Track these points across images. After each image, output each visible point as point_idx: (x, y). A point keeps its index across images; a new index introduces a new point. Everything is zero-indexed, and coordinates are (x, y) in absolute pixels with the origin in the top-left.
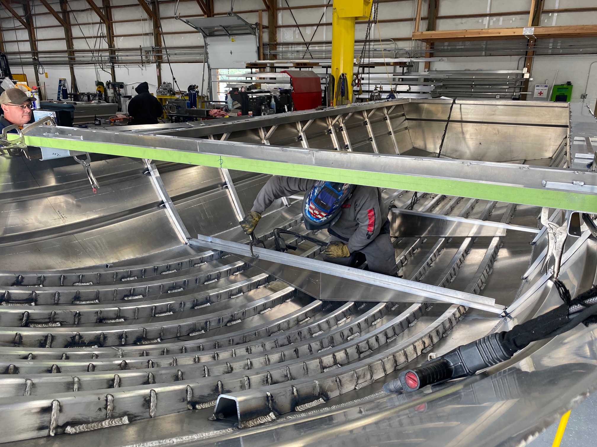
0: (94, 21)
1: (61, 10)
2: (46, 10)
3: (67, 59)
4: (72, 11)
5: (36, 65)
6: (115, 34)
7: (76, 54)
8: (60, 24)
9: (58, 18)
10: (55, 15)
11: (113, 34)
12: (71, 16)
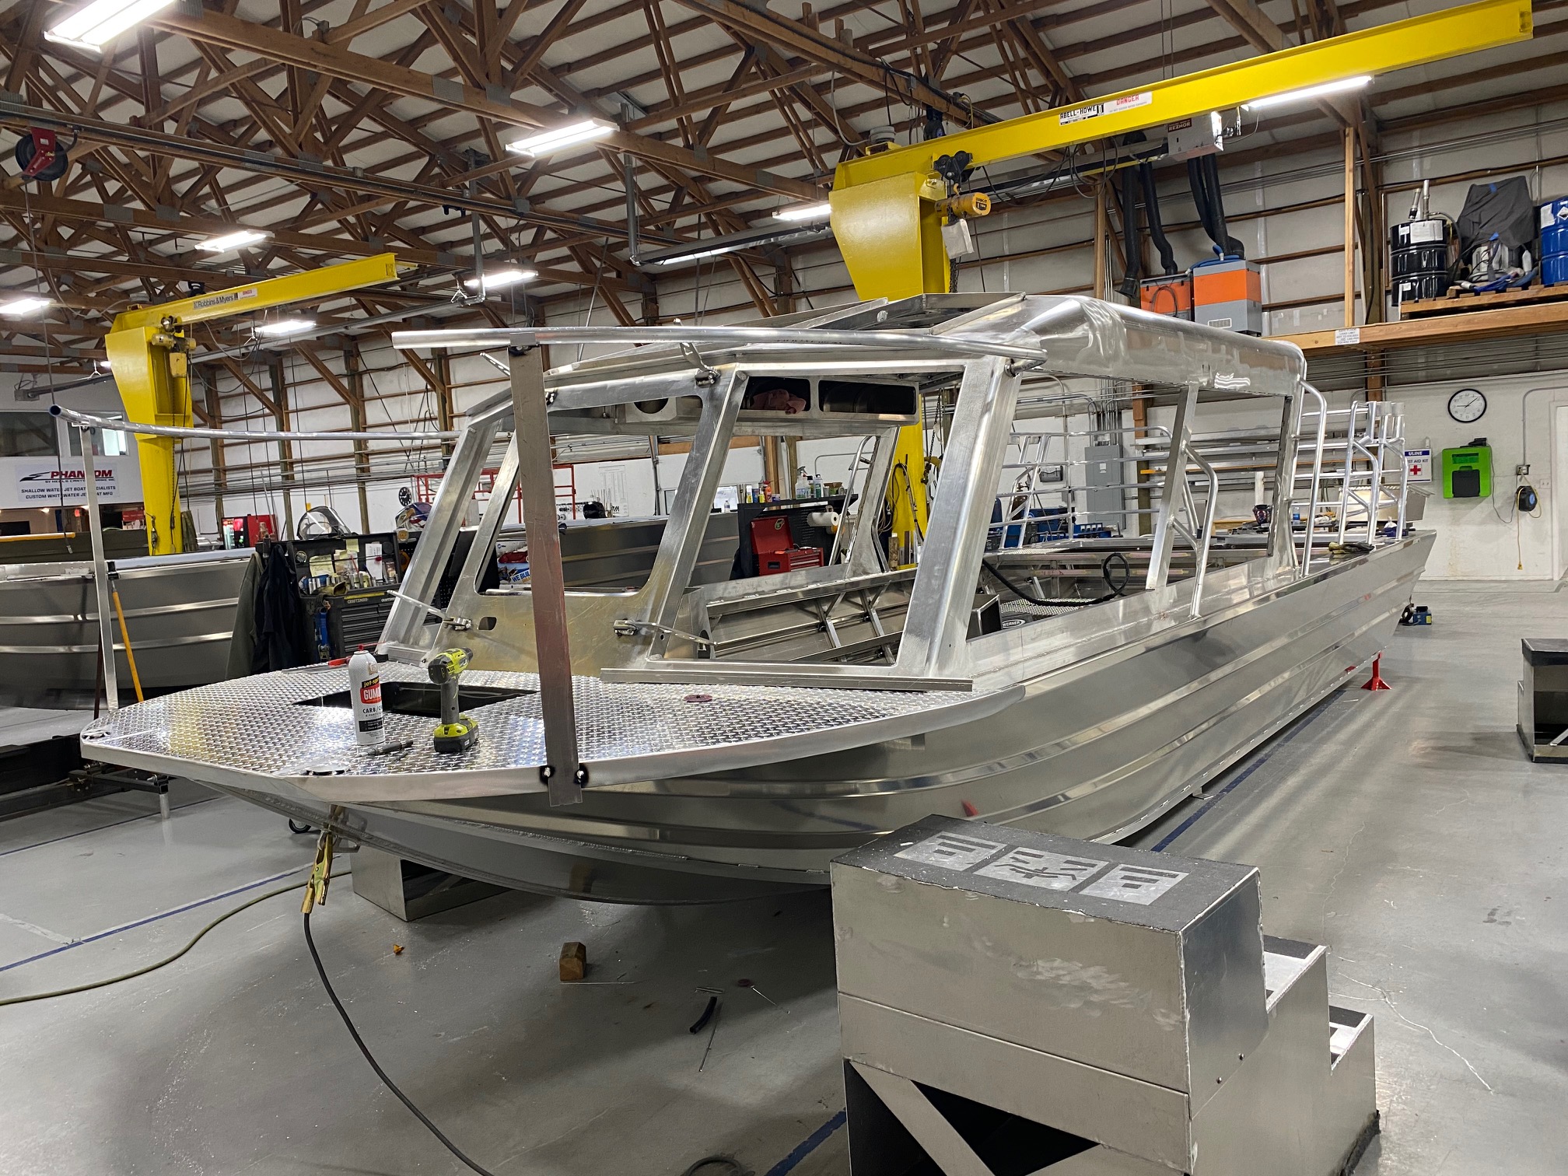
0: (413, 389)
1: (345, 372)
2: (314, 373)
3: (354, 471)
4: (368, 371)
5: (288, 489)
6: (456, 412)
7: (373, 460)
8: (341, 400)
9: (339, 389)
10: (334, 381)
11: (452, 411)
12: (366, 379)
